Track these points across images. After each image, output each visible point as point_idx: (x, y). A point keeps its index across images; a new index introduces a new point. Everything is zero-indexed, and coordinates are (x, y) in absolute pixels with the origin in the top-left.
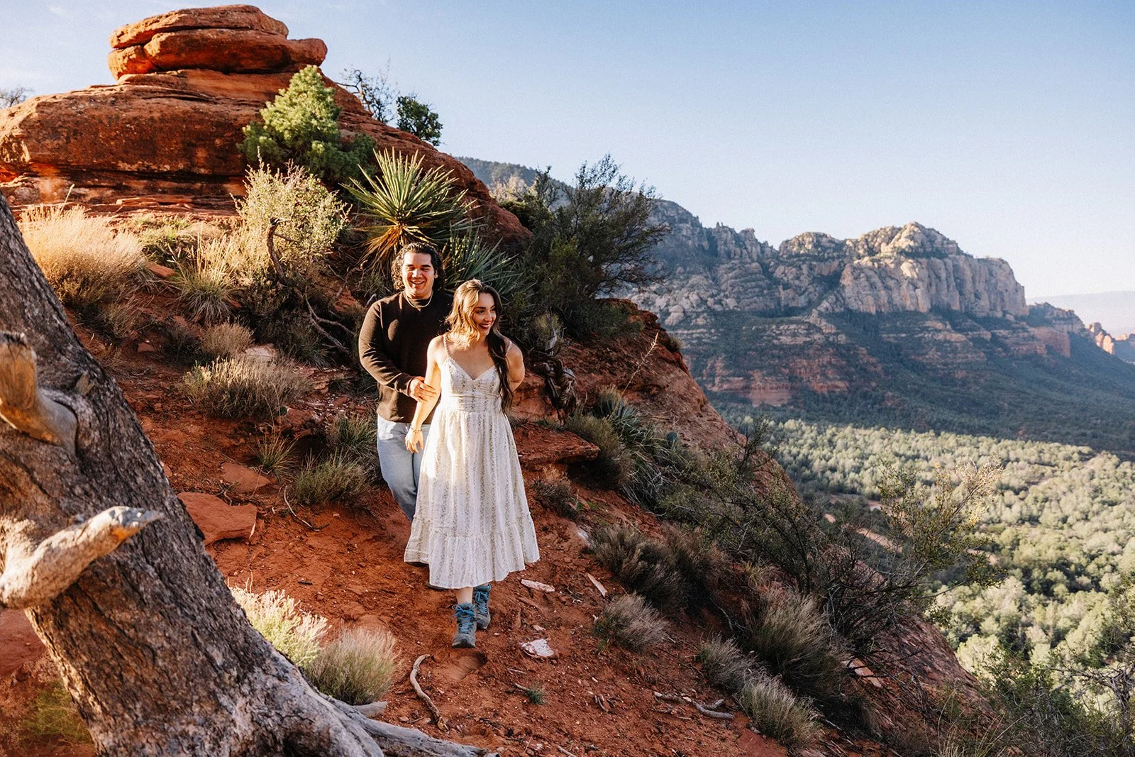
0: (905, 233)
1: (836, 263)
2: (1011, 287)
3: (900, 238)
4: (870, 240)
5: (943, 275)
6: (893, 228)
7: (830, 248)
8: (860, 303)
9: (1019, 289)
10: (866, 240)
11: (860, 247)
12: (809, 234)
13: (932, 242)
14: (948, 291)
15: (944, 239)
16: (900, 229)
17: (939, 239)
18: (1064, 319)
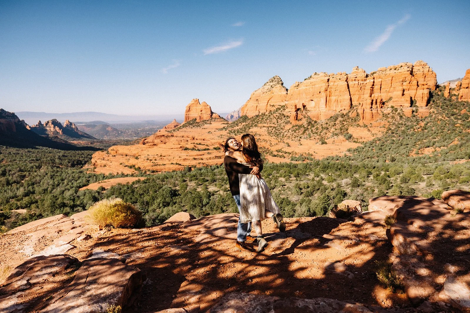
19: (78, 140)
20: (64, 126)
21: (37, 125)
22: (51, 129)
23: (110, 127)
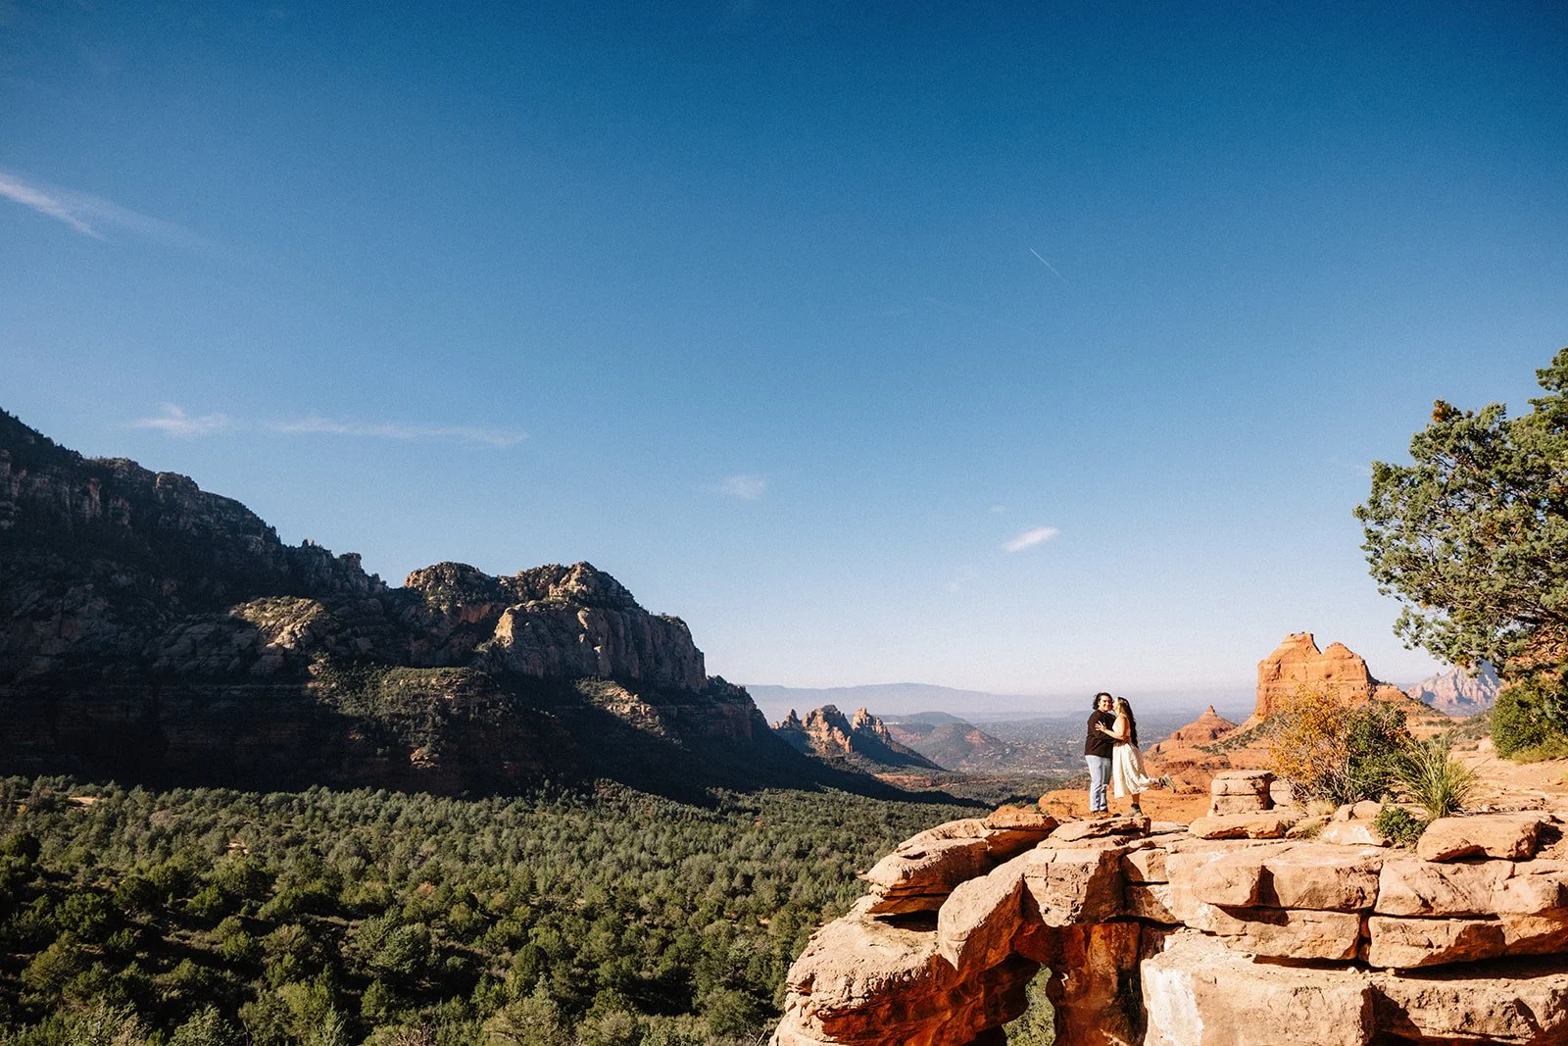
0: (575, 576)
1: (487, 608)
2: (691, 653)
3: (568, 580)
4: (530, 579)
5: (622, 632)
6: (559, 568)
7: (478, 586)
8: (524, 662)
9: (699, 656)
10: (526, 580)
11: (519, 589)
12: (450, 565)
13: (607, 590)
14: (627, 653)
15: (620, 587)
16: (567, 570)
17: (615, 587)
18: (735, 697)
19: (894, 771)
20: (854, 726)
21: (785, 722)
22: (821, 735)
23: (977, 733)
